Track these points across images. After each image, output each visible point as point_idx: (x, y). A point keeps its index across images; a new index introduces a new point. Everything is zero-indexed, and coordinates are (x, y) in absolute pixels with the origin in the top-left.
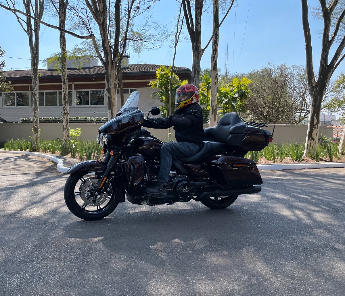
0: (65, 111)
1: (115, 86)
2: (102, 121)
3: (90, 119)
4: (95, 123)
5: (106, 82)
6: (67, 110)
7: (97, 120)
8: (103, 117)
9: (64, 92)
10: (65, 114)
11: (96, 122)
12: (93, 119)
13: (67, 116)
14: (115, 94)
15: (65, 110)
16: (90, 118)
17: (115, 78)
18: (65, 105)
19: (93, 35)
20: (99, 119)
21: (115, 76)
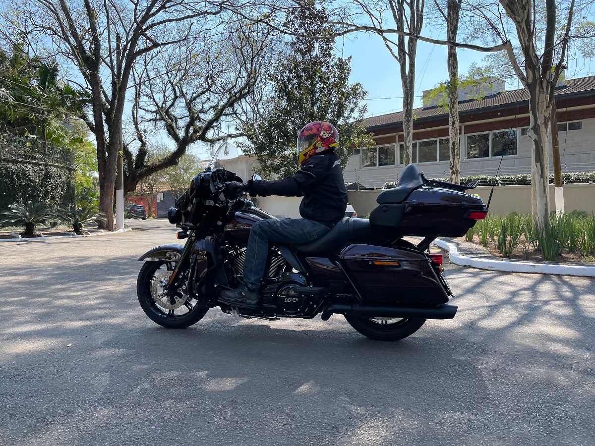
0: (454, 169)
1: (545, 120)
2: (515, 181)
3: (493, 179)
4: (500, 185)
5: (530, 114)
6: (456, 166)
7: (506, 181)
8: (515, 175)
9: (453, 139)
10: (453, 173)
11: (503, 184)
12: (498, 178)
13: (457, 176)
14: (546, 133)
15: (453, 166)
16: (492, 177)
17: (545, 107)
18: (454, 160)
19: (509, 42)
20: (509, 178)
21: (545, 103)
